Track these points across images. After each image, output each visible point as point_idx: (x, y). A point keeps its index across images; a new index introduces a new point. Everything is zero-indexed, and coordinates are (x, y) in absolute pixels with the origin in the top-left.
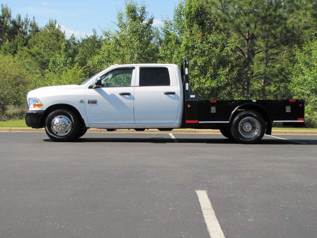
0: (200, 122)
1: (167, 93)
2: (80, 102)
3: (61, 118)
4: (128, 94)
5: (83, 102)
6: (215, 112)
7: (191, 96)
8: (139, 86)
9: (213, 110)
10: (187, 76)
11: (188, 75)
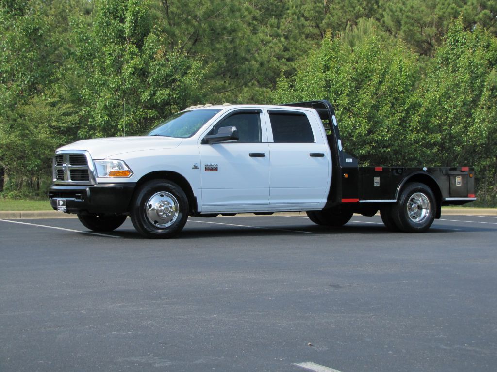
0: (361, 201)
1: (314, 155)
2: (193, 168)
3: (162, 196)
4: (261, 155)
5: (199, 168)
6: (378, 185)
7: (347, 160)
8: (273, 142)
9: (377, 181)
10: (336, 127)
11: (337, 125)
